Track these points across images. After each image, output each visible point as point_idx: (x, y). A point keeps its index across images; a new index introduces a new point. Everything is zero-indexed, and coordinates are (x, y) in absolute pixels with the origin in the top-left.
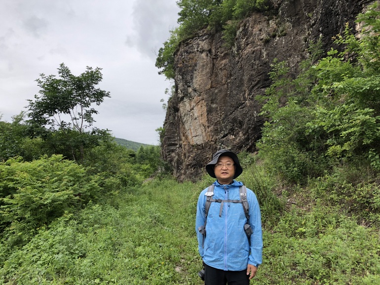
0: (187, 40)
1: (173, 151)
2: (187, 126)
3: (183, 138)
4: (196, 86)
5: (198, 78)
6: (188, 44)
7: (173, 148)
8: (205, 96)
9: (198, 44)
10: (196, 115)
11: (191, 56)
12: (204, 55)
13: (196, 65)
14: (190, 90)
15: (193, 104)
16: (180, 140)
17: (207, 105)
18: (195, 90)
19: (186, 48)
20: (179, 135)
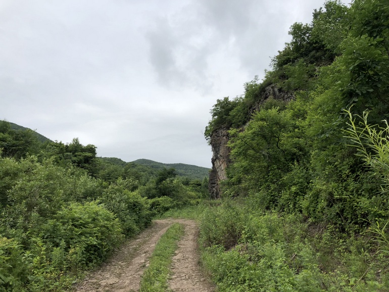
0: (216, 130)
1: (214, 187)
2: (219, 174)
3: (218, 180)
4: (221, 154)
5: (222, 150)
6: (217, 132)
7: (213, 185)
8: (226, 159)
9: (222, 132)
10: (223, 168)
11: (218, 138)
12: (225, 138)
13: (221, 143)
14: (219, 155)
15: (221, 163)
16: (217, 181)
17: (227, 164)
18: (221, 156)
19: (216, 134)
20: (216, 178)
